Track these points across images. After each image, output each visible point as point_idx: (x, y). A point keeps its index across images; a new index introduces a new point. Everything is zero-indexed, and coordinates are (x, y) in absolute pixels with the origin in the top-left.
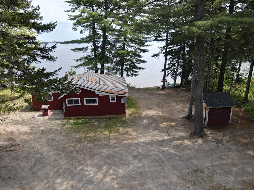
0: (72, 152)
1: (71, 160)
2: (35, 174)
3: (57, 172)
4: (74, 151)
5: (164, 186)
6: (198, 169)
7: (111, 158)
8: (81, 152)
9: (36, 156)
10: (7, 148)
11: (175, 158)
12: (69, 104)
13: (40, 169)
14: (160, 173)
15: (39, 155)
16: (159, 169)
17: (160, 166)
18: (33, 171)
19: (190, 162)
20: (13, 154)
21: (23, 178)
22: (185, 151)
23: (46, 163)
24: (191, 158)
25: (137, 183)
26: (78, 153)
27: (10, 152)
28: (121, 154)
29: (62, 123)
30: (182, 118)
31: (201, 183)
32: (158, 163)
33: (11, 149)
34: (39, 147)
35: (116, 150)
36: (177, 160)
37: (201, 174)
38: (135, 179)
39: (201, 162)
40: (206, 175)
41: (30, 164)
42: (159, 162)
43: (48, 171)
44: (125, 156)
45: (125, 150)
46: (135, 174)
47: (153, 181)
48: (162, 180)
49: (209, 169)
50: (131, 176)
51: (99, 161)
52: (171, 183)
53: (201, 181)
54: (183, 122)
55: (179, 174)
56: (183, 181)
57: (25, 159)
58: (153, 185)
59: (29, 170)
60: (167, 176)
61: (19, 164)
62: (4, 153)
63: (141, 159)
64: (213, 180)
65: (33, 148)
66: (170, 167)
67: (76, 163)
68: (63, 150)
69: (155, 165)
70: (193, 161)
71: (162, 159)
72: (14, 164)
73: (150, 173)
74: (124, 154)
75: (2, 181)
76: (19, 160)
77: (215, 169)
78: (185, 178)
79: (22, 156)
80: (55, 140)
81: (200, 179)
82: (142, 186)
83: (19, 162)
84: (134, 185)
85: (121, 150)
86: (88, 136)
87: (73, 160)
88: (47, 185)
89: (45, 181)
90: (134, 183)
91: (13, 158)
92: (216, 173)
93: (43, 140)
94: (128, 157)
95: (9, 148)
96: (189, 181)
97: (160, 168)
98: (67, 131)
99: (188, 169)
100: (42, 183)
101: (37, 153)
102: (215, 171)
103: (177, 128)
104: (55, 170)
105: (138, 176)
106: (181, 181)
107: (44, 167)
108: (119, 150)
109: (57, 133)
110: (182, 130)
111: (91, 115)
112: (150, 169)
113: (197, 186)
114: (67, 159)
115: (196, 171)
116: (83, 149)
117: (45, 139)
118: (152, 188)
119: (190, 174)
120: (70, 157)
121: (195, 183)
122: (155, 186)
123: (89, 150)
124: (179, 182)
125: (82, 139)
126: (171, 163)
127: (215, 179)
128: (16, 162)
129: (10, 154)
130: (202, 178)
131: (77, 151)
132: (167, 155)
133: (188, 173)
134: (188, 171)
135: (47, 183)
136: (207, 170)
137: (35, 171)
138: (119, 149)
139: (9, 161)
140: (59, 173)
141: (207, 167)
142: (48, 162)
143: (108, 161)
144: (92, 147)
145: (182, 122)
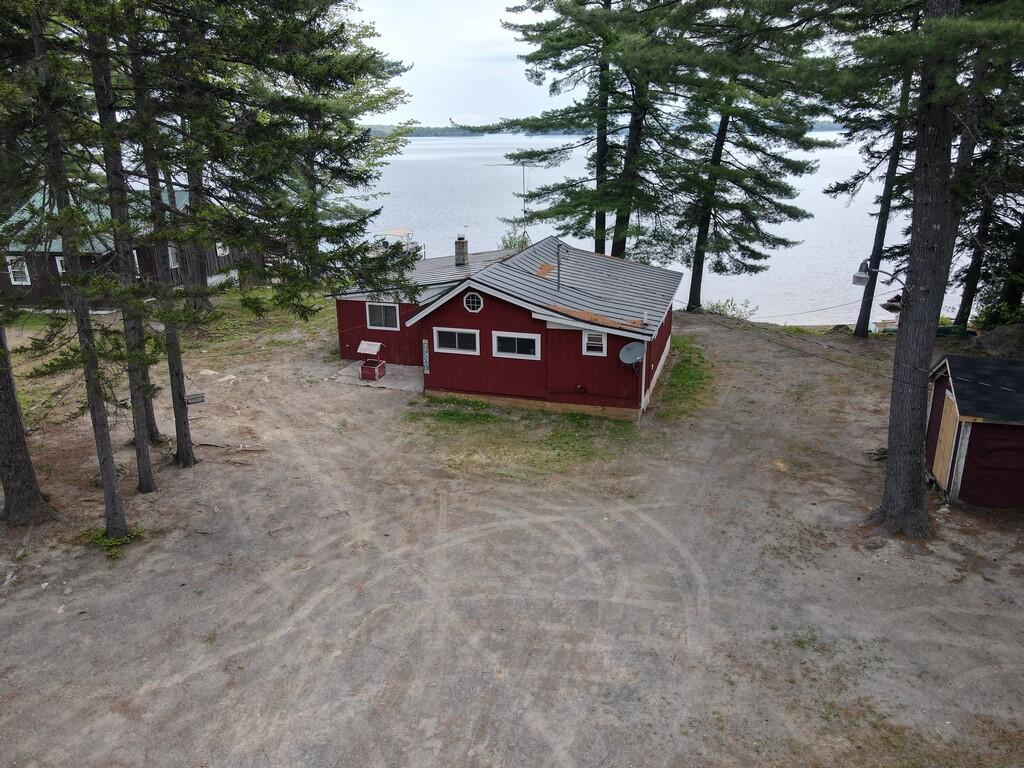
0: (401, 500)
1: (388, 522)
2: (275, 538)
3: (336, 545)
4: (410, 498)
5: (648, 659)
6: (814, 639)
7: (513, 541)
8: (429, 506)
9: (298, 491)
10: (226, 454)
11: (745, 584)
12: (441, 345)
13: (291, 528)
14: (656, 620)
15: (304, 491)
16: (663, 606)
17: (673, 597)
18: (273, 530)
19: (798, 609)
20: (238, 474)
21: (239, 542)
22: (800, 572)
23: (315, 515)
24: (809, 600)
25: (558, 628)
26: (419, 507)
27: (233, 468)
28: (556, 535)
29: (409, 408)
30: (869, 455)
31: (792, 682)
32: (669, 588)
33: (237, 458)
34: (314, 469)
35: (546, 519)
36: (750, 592)
37: (814, 656)
38: (557, 616)
39: (845, 618)
40: (830, 665)
41: (272, 510)
42: (676, 586)
43: (311, 538)
44: (566, 544)
45: (576, 525)
46: (567, 604)
47: (617, 637)
48: (649, 642)
49: (860, 648)
50: (551, 604)
51: (474, 541)
52: (679, 657)
53: (798, 676)
54: (867, 469)
55: (726, 638)
56: (728, 661)
57: (264, 493)
58: (610, 648)
59: (265, 526)
60: (674, 635)
61: (244, 502)
62: (214, 466)
63: (618, 563)
64: (850, 685)
65: (296, 468)
66: (707, 609)
67: (399, 533)
68: (380, 486)
69: (652, 592)
70: (815, 609)
71: (694, 578)
72: (232, 501)
73: (621, 611)
74: (564, 536)
75: (186, 537)
76: (248, 492)
77: (887, 653)
78: (739, 654)
79: (261, 483)
80: (368, 456)
81: (798, 671)
82: (569, 640)
83: (246, 497)
84: (545, 633)
85: (562, 524)
86: (474, 462)
87: (393, 524)
88: (294, 573)
89: (292, 562)
90: (548, 628)
91: (234, 486)
92: (879, 665)
93: (333, 450)
94: (572, 548)
95: (233, 454)
96: (749, 665)
97: (667, 604)
98: (414, 437)
99: (774, 628)
100: (284, 565)
101: (301, 485)
102: (878, 659)
103: (822, 488)
104: (333, 538)
105: (574, 610)
106: (721, 661)
107: (304, 525)
108: (556, 523)
109: (383, 437)
110: (839, 498)
111: (511, 396)
112: (629, 601)
113: (769, 688)
114: (378, 516)
115: (800, 644)
116: (440, 498)
117: (338, 449)
118: (599, 656)
119: (769, 646)
120: (390, 513)
121: (766, 677)
122: (612, 653)
123: (457, 505)
124: (708, 660)
125: (450, 467)
126: (720, 599)
127: (861, 686)
128: (238, 495)
129: (232, 472)
130: (807, 669)
131: (418, 501)
132: (722, 569)
133: (765, 642)
134: (769, 634)
135: (294, 569)
136: (847, 650)
137: (277, 531)
138: (558, 518)
139: (220, 490)
140: (338, 551)
141: (854, 641)
142: (322, 513)
143: (501, 548)
144: (470, 498)
145: (861, 468)
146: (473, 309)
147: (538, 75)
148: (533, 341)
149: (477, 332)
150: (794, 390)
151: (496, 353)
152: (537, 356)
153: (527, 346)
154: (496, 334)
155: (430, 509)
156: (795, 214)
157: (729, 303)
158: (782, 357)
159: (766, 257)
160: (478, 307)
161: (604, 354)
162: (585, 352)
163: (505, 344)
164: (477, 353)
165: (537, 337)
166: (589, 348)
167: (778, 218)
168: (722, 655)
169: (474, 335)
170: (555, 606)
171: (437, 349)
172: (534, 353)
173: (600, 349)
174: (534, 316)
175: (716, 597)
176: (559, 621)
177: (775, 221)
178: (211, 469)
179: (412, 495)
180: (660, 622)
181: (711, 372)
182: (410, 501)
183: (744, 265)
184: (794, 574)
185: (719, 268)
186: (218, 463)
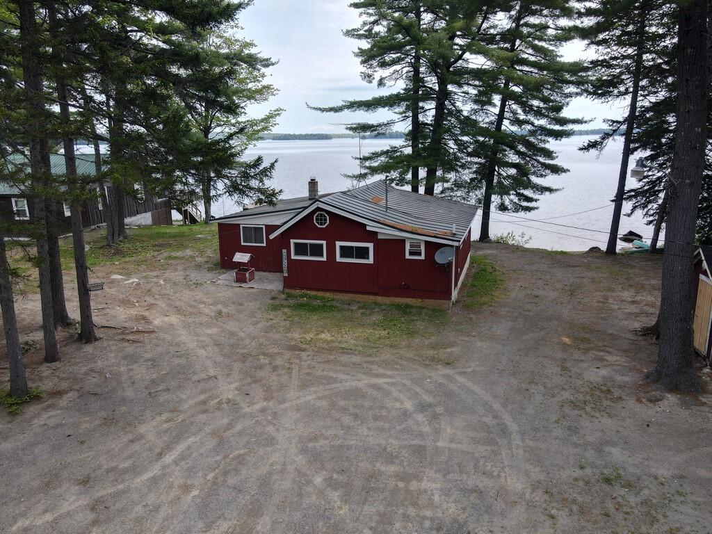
0: (261, 367)
1: (249, 384)
2: (154, 397)
3: (204, 402)
4: (268, 366)
5: (475, 495)
6: (619, 477)
7: (352, 398)
8: (284, 372)
9: (177, 361)
10: (123, 333)
11: (551, 431)
12: (296, 253)
13: (168, 390)
14: (478, 462)
15: (183, 361)
16: (482, 449)
17: (490, 442)
18: (153, 391)
19: (600, 451)
20: (130, 349)
21: (123, 401)
22: (597, 420)
23: (189, 379)
24: (610, 443)
25: (392, 469)
26: (276, 373)
27: (127, 344)
28: (388, 394)
29: (272, 301)
30: (635, 332)
31: (607, 515)
32: (485, 434)
33: (131, 337)
34: (192, 345)
35: (380, 381)
36: (557, 438)
37: (623, 491)
38: (391, 459)
39: (643, 459)
40: (639, 499)
41: (154, 376)
42: (492, 433)
43: (184, 397)
44: (397, 400)
45: (404, 385)
46: (399, 448)
47: (444, 476)
48: (472, 481)
49: (662, 484)
50: (385, 449)
51: (319, 398)
52: (501, 493)
53: (612, 510)
54: (635, 342)
55: (542, 477)
56: (546, 497)
57: (150, 363)
58: (439, 486)
59: (146, 388)
60: (495, 474)
61: (132, 370)
62: (112, 342)
63: (441, 414)
64: (660, 517)
65: (178, 345)
66: (521, 452)
67: (258, 392)
68: (244, 358)
69: (472, 438)
70: (615, 451)
71: (506, 426)
72: (122, 369)
73: (447, 454)
74: (396, 394)
75: (79, 397)
76: (137, 362)
77: (687, 488)
78: (554, 490)
79: (148, 356)
80: (237, 335)
81: (610, 505)
82: (402, 480)
83: (134, 367)
84: (381, 473)
85: (393, 384)
86: (321, 339)
87: (253, 385)
88: (166, 426)
89: (165, 416)
90: (383, 468)
91: (125, 358)
92: (682, 499)
93: (209, 331)
94: (402, 403)
95: (128, 334)
96: (564, 500)
97: (485, 448)
98: (274, 321)
99: (582, 468)
100: (158, 418)
101: (181, 356)
102: (680, 494)
103: (602, 356)
104: (202, 397)
105: (405, 453)
106: (539, 497)
107: (180, 387)
108: (387, 383)
109: (249, 322)
110: (617, 363)
111: (351, 292)
112: (453, 446)
113: (588, 521)
114: (241, 380)
115: (608, 481)
116: (293, 366)
117: (214, 331)
118: (430, 493)
119: (581, 483)
120: (251, 377)
121: (582, 511)
122: (441, 490)
123: (307, 371)
124: (528, 496)
125: (302, 343)
126: (531, 443)
127: (670, 518)
128: (129, 365)
129: (125, 347)
130: (618, 503)
131: (275, 368)
132: (529, 418)
133: (576, 479)
134: (578, 473)
135: (167, 422)
136: (651, 486)
137: (156, 392)
138: (388, 380)
139: (114, 361)
140: (205, 407)
141: (656, 478)
142: (195, 378)
143: (342, 403)
144: (318, 365)
145: (631, 342)
146: (321, 224)
147: (369, 76)
148: (368, 248)
149: (324, 243)
150: (567, 288)
151: (338, 259)
152: (371, 260)
153: (363, 253)
154: (338, 244)
155: (284, 374)
156: (556, 170)
157: (510, 235)
158: (554, 268)
159: (536, 200)
160: (325, 223)
161: (423, 257)
162: (408, 256)
163: (346, 252)
164: (324, 259)
165: (370, 246)
166: (411, 253)
167: (544, 173)
168: (540, 492)
169: (322, 245)
170: (389, 450)
171: (293, 257)
172: (368, 258)
173: (419, 254)
174: (368, 228)
175: (527, 441)
176: (392, 463)
177: (542, 176)
178: (108, 345)
179: (270, 364)
180: (481, 463)
181: (503, 277)
182: (268, 368)
183: (521, 206)
184: (591, 422)
185: (503, 208)
186: (115, 340)
